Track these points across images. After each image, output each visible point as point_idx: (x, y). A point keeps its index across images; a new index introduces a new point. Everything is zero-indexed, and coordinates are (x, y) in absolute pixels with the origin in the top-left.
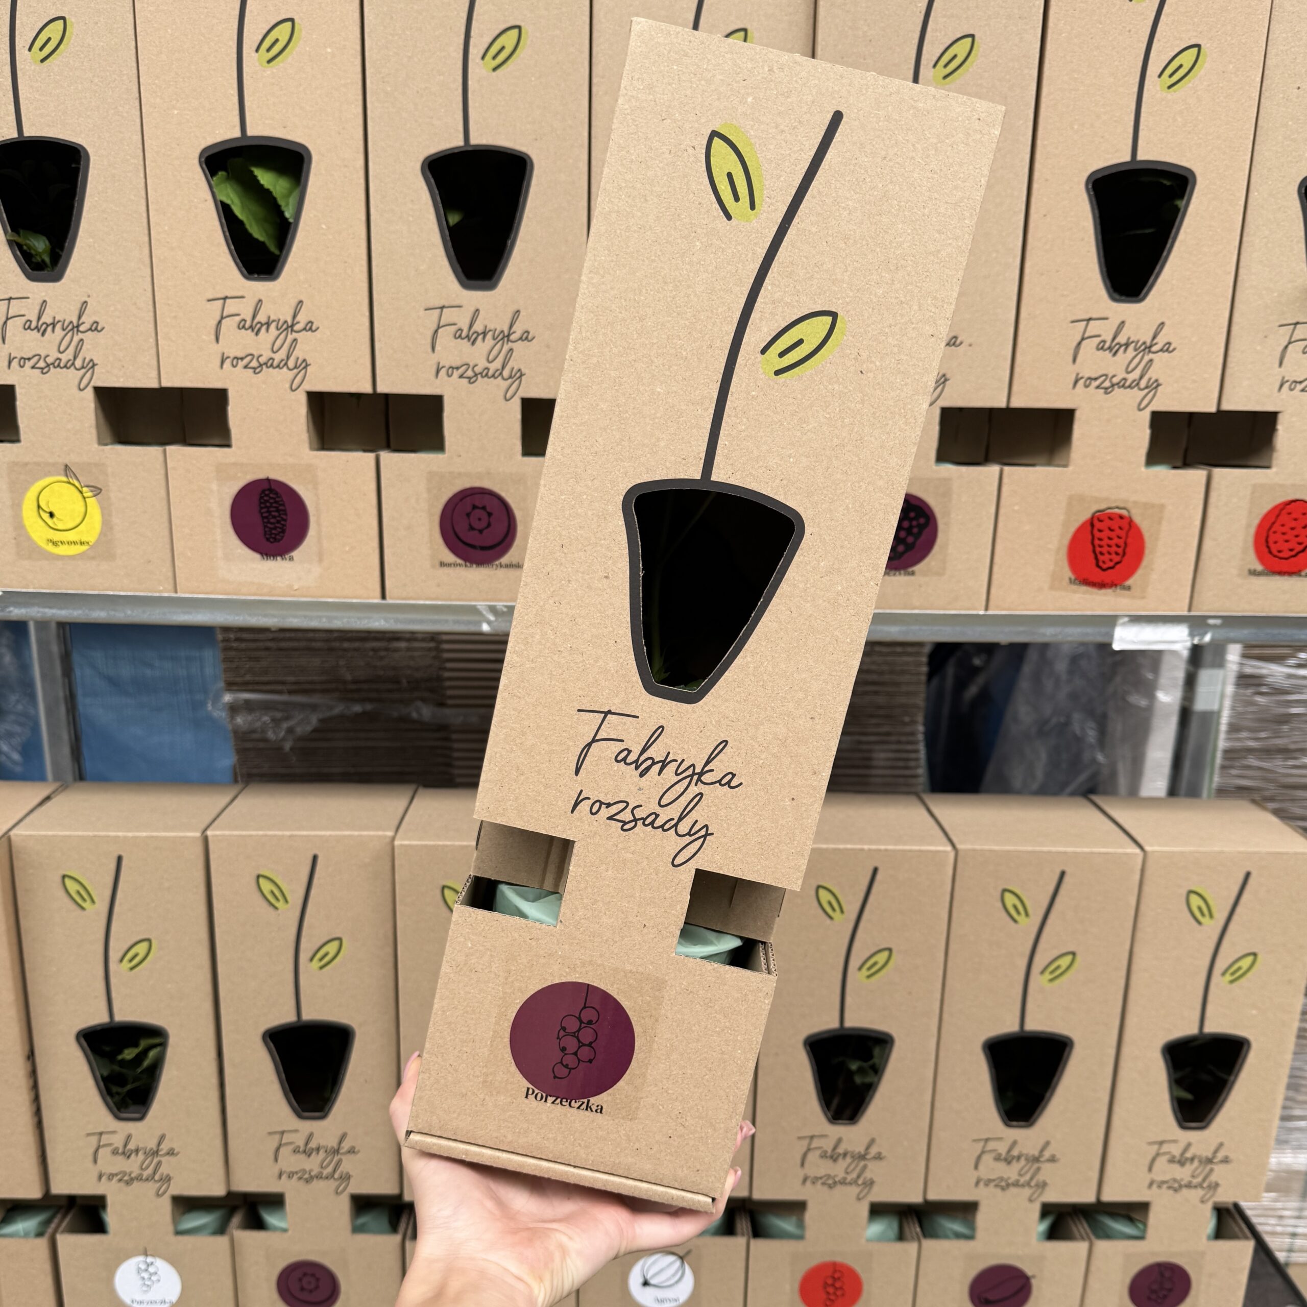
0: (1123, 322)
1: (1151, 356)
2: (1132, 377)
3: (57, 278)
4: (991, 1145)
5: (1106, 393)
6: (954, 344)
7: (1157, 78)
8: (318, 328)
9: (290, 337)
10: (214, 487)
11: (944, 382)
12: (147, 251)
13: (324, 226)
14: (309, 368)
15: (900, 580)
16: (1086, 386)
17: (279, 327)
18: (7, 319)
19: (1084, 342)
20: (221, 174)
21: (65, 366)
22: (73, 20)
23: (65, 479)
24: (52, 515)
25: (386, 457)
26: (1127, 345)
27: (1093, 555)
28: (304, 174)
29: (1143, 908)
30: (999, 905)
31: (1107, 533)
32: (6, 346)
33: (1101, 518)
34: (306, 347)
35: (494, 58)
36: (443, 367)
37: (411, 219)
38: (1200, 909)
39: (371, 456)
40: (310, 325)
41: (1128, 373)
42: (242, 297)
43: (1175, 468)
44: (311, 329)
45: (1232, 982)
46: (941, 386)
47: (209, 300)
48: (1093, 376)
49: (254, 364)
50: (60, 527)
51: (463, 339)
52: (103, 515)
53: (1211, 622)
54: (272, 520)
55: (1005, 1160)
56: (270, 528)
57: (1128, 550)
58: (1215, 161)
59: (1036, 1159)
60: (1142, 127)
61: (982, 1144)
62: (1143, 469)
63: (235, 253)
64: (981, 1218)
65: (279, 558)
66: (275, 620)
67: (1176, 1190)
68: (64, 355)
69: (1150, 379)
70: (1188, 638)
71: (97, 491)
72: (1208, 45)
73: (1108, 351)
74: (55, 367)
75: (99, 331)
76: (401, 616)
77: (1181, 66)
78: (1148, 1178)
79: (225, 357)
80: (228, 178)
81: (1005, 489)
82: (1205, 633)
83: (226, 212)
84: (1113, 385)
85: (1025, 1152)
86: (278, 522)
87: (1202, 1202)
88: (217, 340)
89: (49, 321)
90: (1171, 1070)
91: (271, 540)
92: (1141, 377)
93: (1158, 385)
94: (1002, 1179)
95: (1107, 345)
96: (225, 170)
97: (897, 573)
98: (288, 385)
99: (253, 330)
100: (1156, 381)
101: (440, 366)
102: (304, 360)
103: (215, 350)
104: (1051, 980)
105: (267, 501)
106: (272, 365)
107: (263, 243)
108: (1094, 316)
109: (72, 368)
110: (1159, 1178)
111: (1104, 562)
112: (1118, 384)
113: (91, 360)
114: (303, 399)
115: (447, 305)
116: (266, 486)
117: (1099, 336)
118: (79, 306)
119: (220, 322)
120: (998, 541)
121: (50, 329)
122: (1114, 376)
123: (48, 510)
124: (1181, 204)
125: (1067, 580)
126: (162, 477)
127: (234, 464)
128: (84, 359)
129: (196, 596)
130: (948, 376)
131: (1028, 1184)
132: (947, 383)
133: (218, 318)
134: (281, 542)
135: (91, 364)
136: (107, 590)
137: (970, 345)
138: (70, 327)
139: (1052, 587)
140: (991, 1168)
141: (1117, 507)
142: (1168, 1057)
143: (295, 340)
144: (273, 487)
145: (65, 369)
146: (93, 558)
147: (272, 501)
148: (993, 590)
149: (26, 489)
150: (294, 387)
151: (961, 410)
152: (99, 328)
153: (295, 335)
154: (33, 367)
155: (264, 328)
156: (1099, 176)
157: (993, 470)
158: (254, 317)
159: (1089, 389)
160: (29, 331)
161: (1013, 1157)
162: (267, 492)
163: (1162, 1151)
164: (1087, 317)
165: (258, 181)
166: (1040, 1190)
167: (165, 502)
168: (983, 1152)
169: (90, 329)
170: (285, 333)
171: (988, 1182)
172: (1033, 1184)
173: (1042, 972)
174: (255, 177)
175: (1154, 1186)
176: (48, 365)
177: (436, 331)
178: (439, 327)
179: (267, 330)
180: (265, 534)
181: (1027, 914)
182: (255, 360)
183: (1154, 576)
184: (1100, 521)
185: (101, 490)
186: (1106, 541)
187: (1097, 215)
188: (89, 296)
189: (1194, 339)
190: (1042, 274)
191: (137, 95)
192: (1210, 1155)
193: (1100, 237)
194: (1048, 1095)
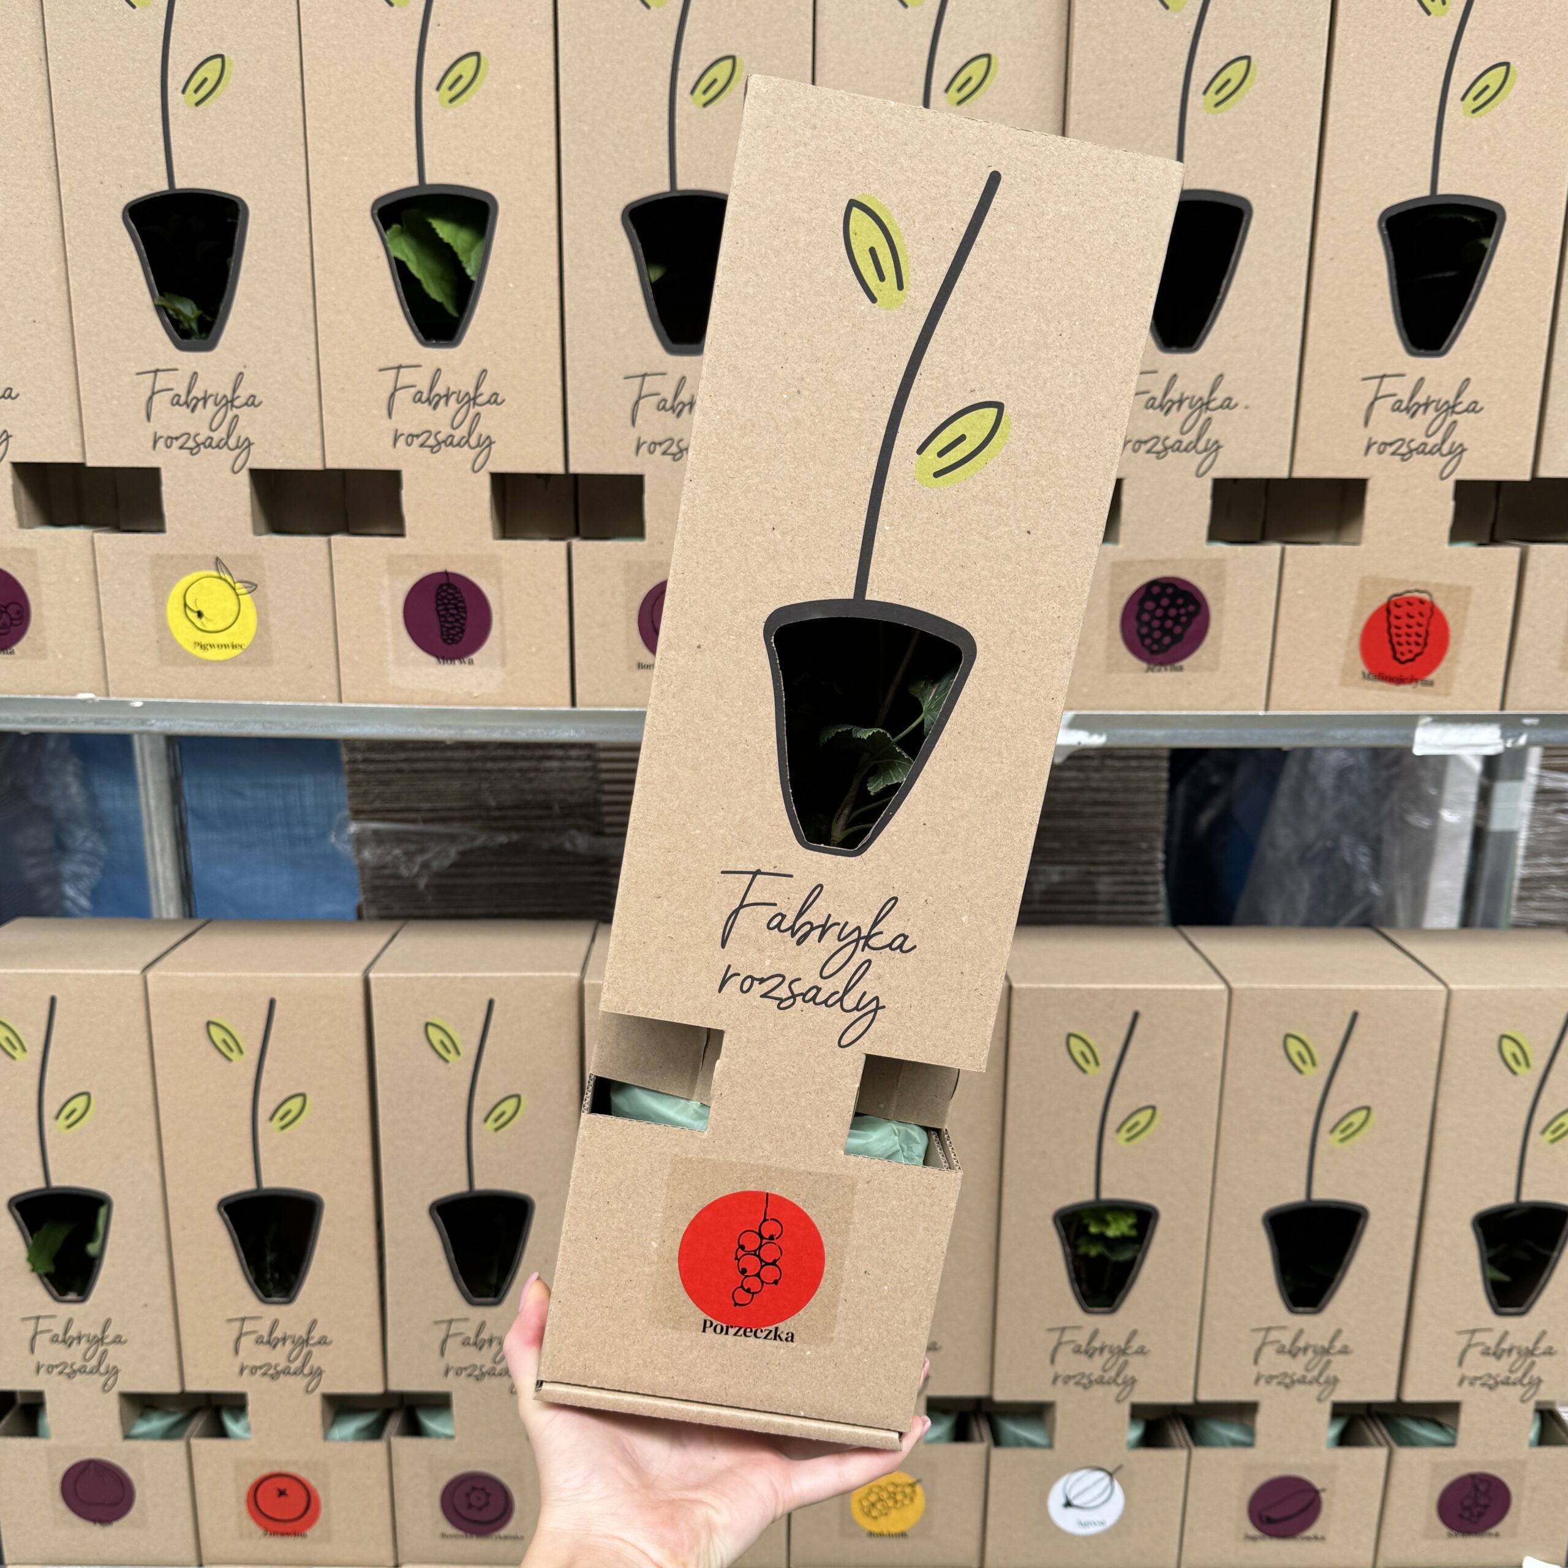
0: (1422, 379)
1: (1455, 417)
2: (1433, 441)
3: (210, 347)
4: (1273, 1335)
5: (1403, 460)
6: (1228, 406)
7: (1459, 101)
8: (503, 401)
9: (473, 411)
10: (386, 582)
11: (1216, 450)
12: (311, 316)
13: (511, 285)
14: (493, 446)
15: (1163, 677)
16: (1380, 453)
17: (460, 399)
18: (153, 393)
19: (1377, 403)
20: (396, 227)
21: (218, 446)
22: (232, 58)
23: (215, 573)
24: (200, 614)
25: (577, 544)
26: (1427, 405)
27: (1389, 646)
28: (489, 226)
29: (1447, 1056)
30: (1282, 1052)
31: (1405, 620)
32: (151, 424)
33: (1398, 603)
34: (491, 421)
35: (705, 92)
36: (645, 443)
37: (609, 275)
38: (1514, 1056)
39: (561, 546)
40: (494, 397)
41: (1428, 436)
42: (419, 366)
43: (1481, 544)
44: (495, 401)
45: (1553, 1141)
46: (1214, 454)
47: (381, 370)
48: (1388, 440)
49: (432, 441)
50: (210, 628)
51: (667, 410)
52: (258, 614)
53: (1527, 721)
54: (451, 619)
55: (1290, 1352)
56: (448, 628)
57: (1429, 640)
58: (1528, 193)
59: (1326, 1351)
60: (1442, 157)
61: (1262, 1334)
62: (1446, 546)
63: (410, 315)
64: (1262, 1420)
65: (457, 662)
66: (452, 732)
67: (1491, 1388)
68: (216, 433)
69: (1453, 443)
70: (1500, 741)
71: (252, 587)
72: (1518, 63)
73: (1404, 413)
74: (206, 447)
75: (256, 406)
76: (593, 726)
77: (1487, 87)
78: (1458, 1373)
79: (399, 434)
80: (402, 232)
81: (1287, 570)
82: (1520, 735)
83: (401, 270)
84: (1411, 451)
85: (1312, 1342)
86: (457, 621)
87: (1523, 1401)
88: (390, 414)
89: (200, 395)
90: (1484, 1247)
91: (449, 641)
92: (1444, 441)
93: (1464, 450)
94: (1285, 1375)
95: (1404, 406)
96: (400, 223)
97: (1163, 669)
98: (469, 466)
99: (430, 404)
100: (1461, 445)
101: (642, 441)
102: (488, 437)
103: (388, 426)
104: (1342, 1140)
105: (444, 597)
106: (451, 443)
107: (440, 305)
108: (1389, 372)
109: (225, 448)
110: (1471, 1374)
111: (1402, 654)
112: (1416, 449)
113: (247, 439)
114: (486, 481)
115: (649, 373)
116: (444, 580)
117: (1394, 395)
118: (234, 377)
119: (393, 395)
120: (1280, 630)
121: (201, 404)
122: (1412, 441)
123: (196, 610)
124: (1488, 243)
125: (1360, 675)
126: (326, 571)
127: (409, 556)
128: (239, 438)
129: (363, 705)
130: (1221, 443)
131: (1316, 1380)
132: (1221, 450)
133: (391, 390)
134: (460, 644)
135: (246, 444)
136: (262, 699)
137: (1247, 407)
138: (224, 402)
139: (1343, 683)
140: (1273, 1362)
141: (1417, 591)
142: (1480, 1230)
143: (478, 414)
144: (451, 581)
145: (217, 450)
146: (247, 663)
147: (449, 597)
148: (1274, 687)
149: (170, 586)
150: (476, 468)
151: (1235, 481)
152: (256, 403)
153: (478, 409)
154: (181, 448)
155: (443, 401)
156: (1394, 213)
157: (1273, 549)
158: (431, 389)
159: (1383, 456)
160: (177, 407)
161: (1299, 1349)
162: (445, 588)
163: (1474, 1341)
164: (1381, 373)
165: (437, 235)
166: (1330, 1388)
167: (329, 600)
168: (1264, 1344)
169: (246, 404)
170: (466, 406)
171: (1270, 1379)
172: (1322, 1380)
173: (1332, 1131)
174: (433, 230)
175: (1466, 1383)
176: (198, 445)
177: (637, 403)
178: (640, 398)
179: (447, 403)
180: (442, 635)
181: (1314, 1063)
182: (432, 438)
183: (1460, 670)
184: (1398, 606)
185: (256, 586)
186: (1405, 630)
187: (1392, 257)
188: (245, 367)
189: (1503, 398)
190: (1329, 326)
191: (302, 141)
192: (1531, 1346)
193: (1395, 283)
194: (1339, 1274)
